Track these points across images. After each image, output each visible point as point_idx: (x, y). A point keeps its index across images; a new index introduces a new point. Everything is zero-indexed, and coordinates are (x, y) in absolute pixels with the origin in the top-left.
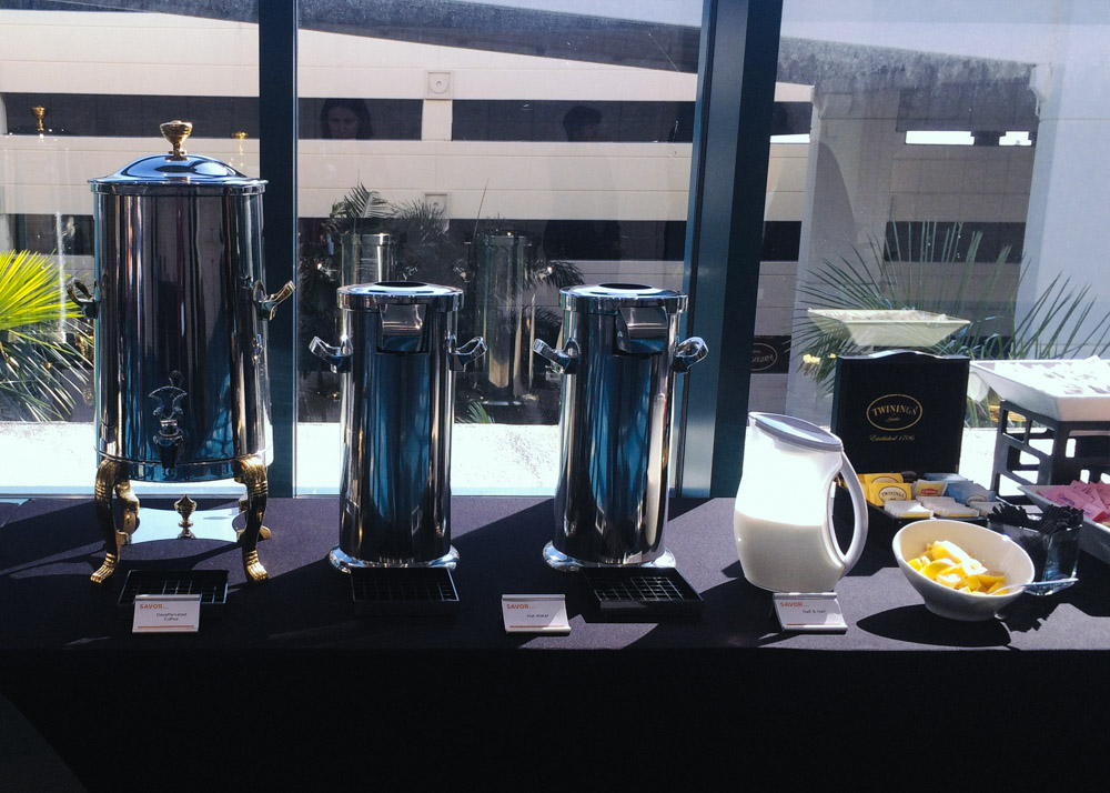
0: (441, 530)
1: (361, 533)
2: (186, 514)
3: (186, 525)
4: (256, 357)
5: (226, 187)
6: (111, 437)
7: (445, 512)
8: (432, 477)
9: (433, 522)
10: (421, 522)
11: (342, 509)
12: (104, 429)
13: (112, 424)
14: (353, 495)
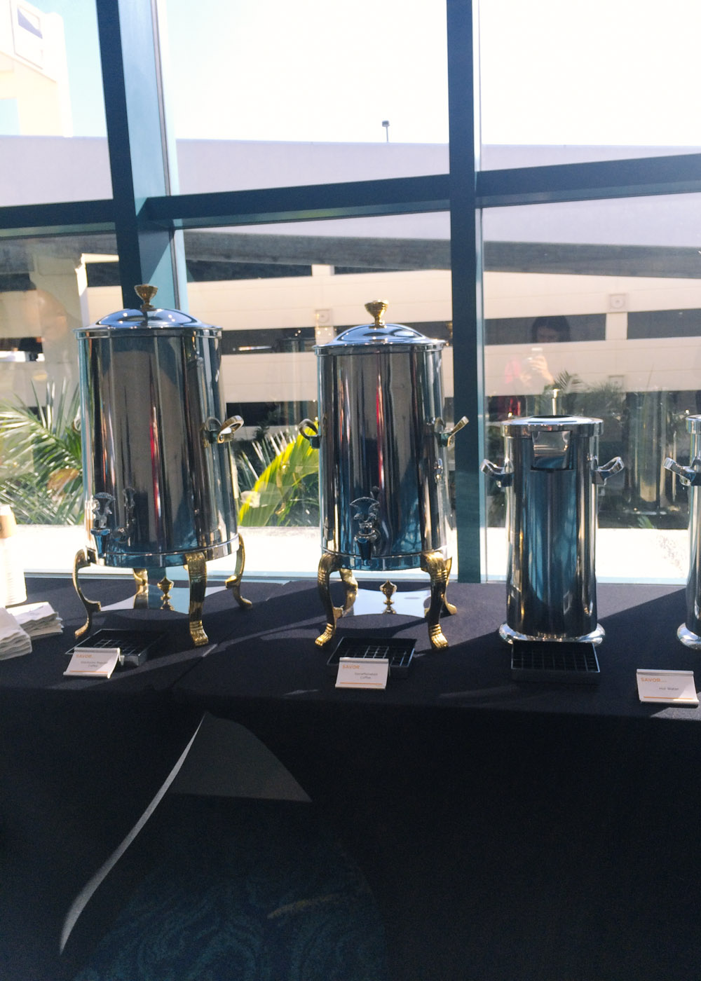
0: (589, 610)
1: (523, 612)
2: (389, 595)
3: (389, 603)
4: (438, 476)
5: (412, 346)
6: (330, 536)
7: (592, 596)
8: (579, 569)
9: (581, 605)
10: (572, 605)
11: (508, 593)
12: (326, 530)
13: (331, 527)
14: (516, 582)
